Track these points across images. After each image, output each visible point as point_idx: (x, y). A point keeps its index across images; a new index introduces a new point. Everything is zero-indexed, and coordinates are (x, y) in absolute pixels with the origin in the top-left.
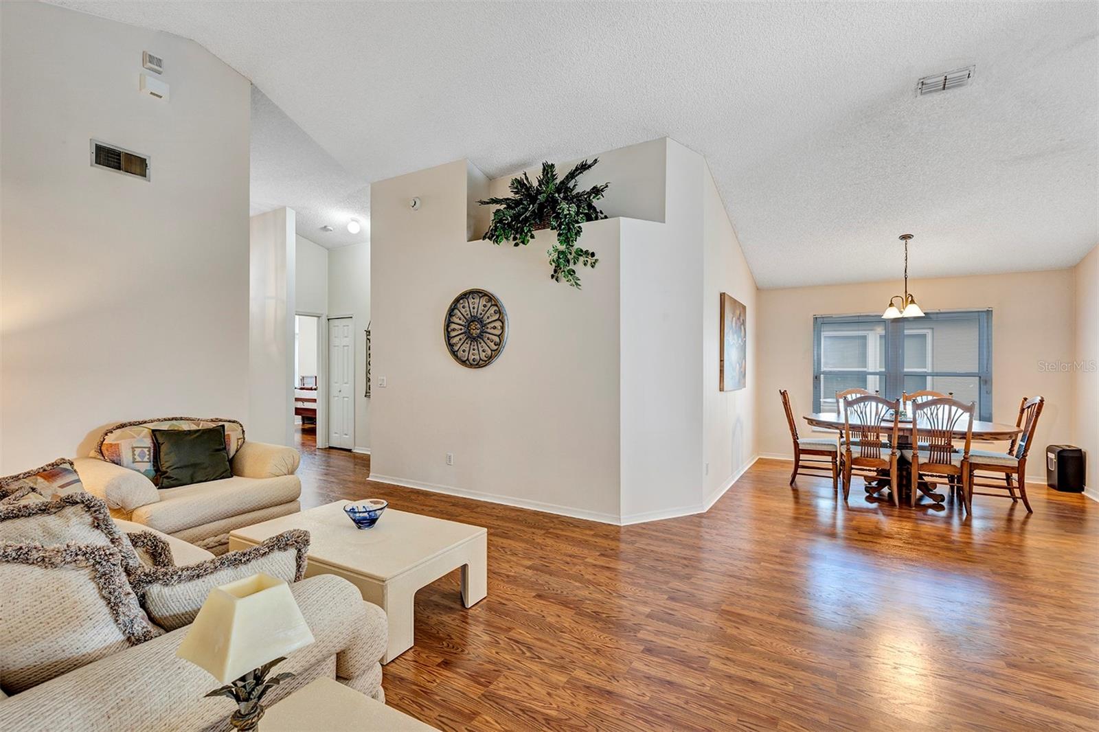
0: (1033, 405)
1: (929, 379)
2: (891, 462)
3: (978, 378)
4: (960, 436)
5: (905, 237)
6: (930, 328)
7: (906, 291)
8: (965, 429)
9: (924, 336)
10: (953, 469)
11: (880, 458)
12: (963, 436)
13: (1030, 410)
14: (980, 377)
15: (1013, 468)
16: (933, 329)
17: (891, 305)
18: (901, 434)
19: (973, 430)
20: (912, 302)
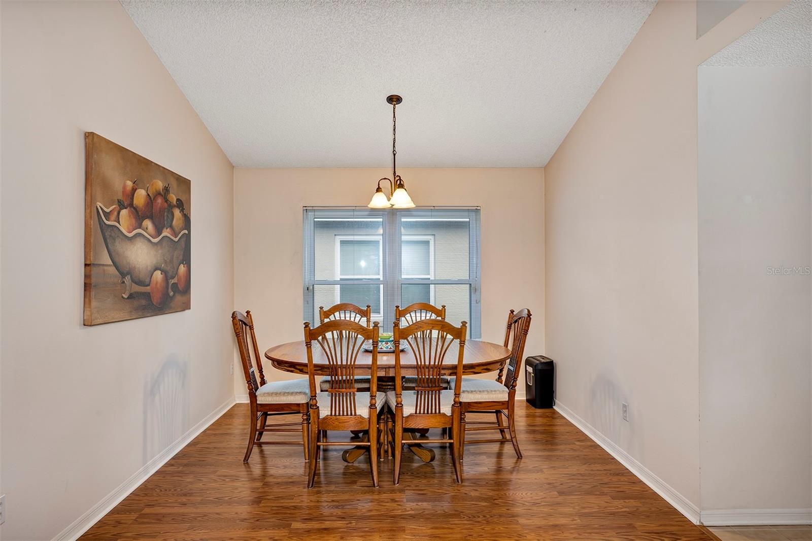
0: (520, 318)
1: (432, 287)
2: (369, 418)
3: (469, 285)
4: (450, 371)
5: (394, 100)
6: (432, 235)
7: (395, 172)
8: (455, 362)
9: (427, 243)
10: (443, 420)
11: (355, 415)
12: (453, 370)
13: (516, 324)
14: (470, 284)
15: (503, 403)
16: (434, 235)
17: (379, 190)
18: (382, 374)
19: (464, 363)
20: (401, 186)
